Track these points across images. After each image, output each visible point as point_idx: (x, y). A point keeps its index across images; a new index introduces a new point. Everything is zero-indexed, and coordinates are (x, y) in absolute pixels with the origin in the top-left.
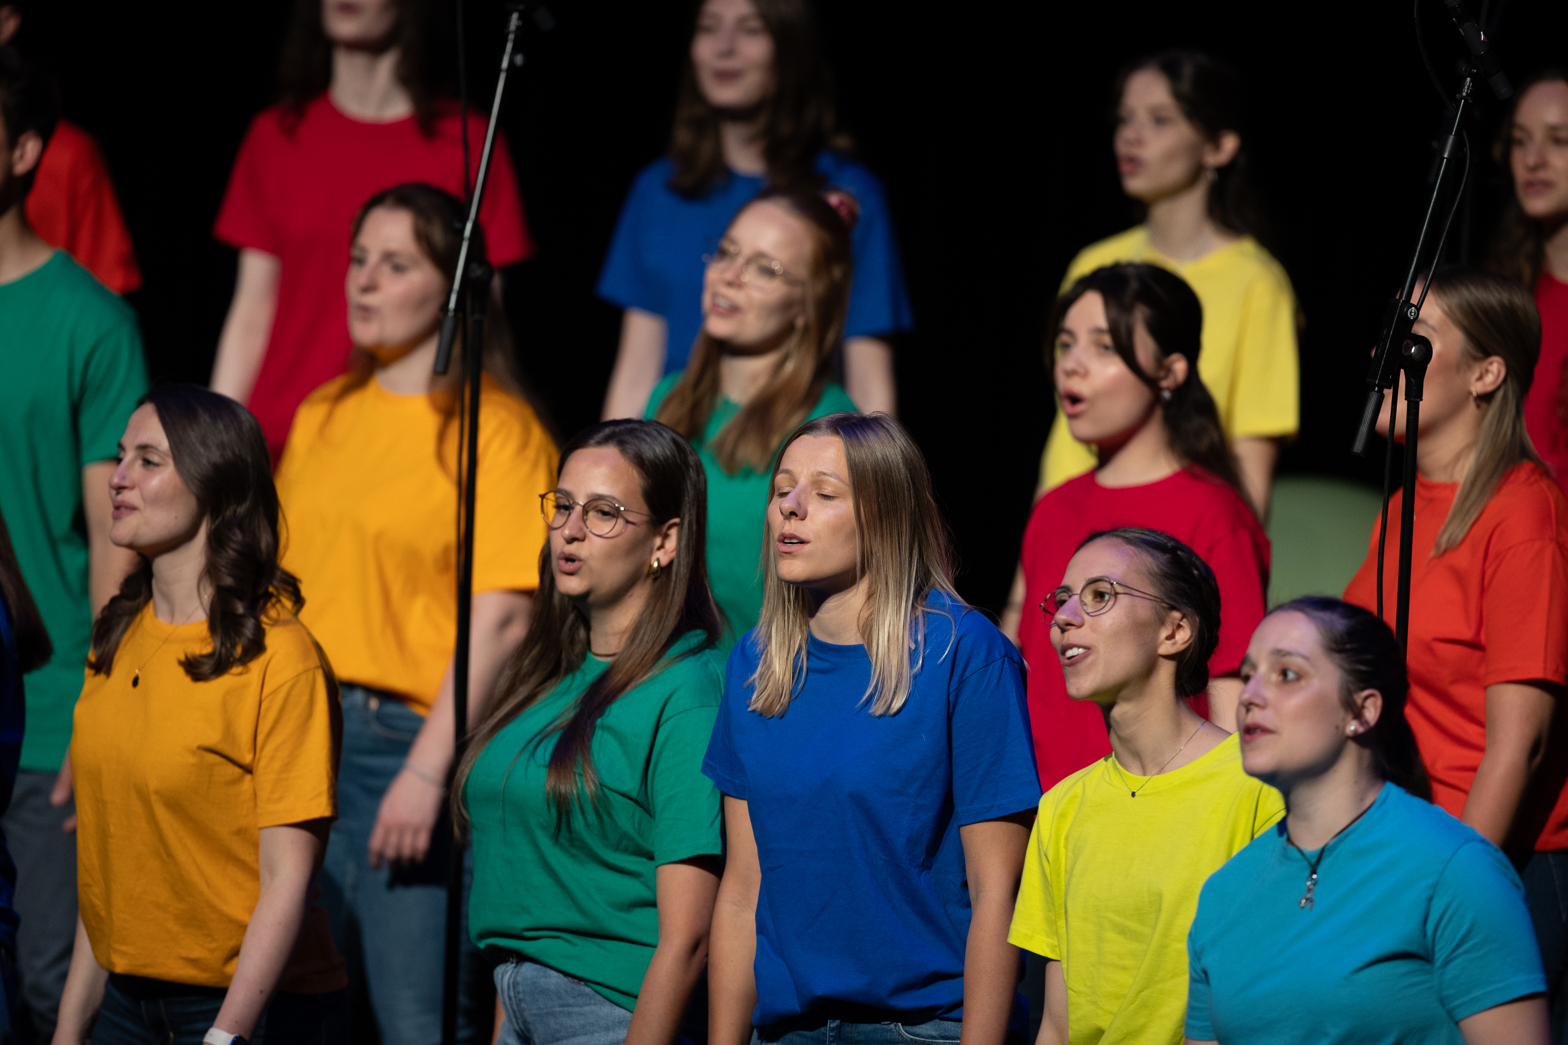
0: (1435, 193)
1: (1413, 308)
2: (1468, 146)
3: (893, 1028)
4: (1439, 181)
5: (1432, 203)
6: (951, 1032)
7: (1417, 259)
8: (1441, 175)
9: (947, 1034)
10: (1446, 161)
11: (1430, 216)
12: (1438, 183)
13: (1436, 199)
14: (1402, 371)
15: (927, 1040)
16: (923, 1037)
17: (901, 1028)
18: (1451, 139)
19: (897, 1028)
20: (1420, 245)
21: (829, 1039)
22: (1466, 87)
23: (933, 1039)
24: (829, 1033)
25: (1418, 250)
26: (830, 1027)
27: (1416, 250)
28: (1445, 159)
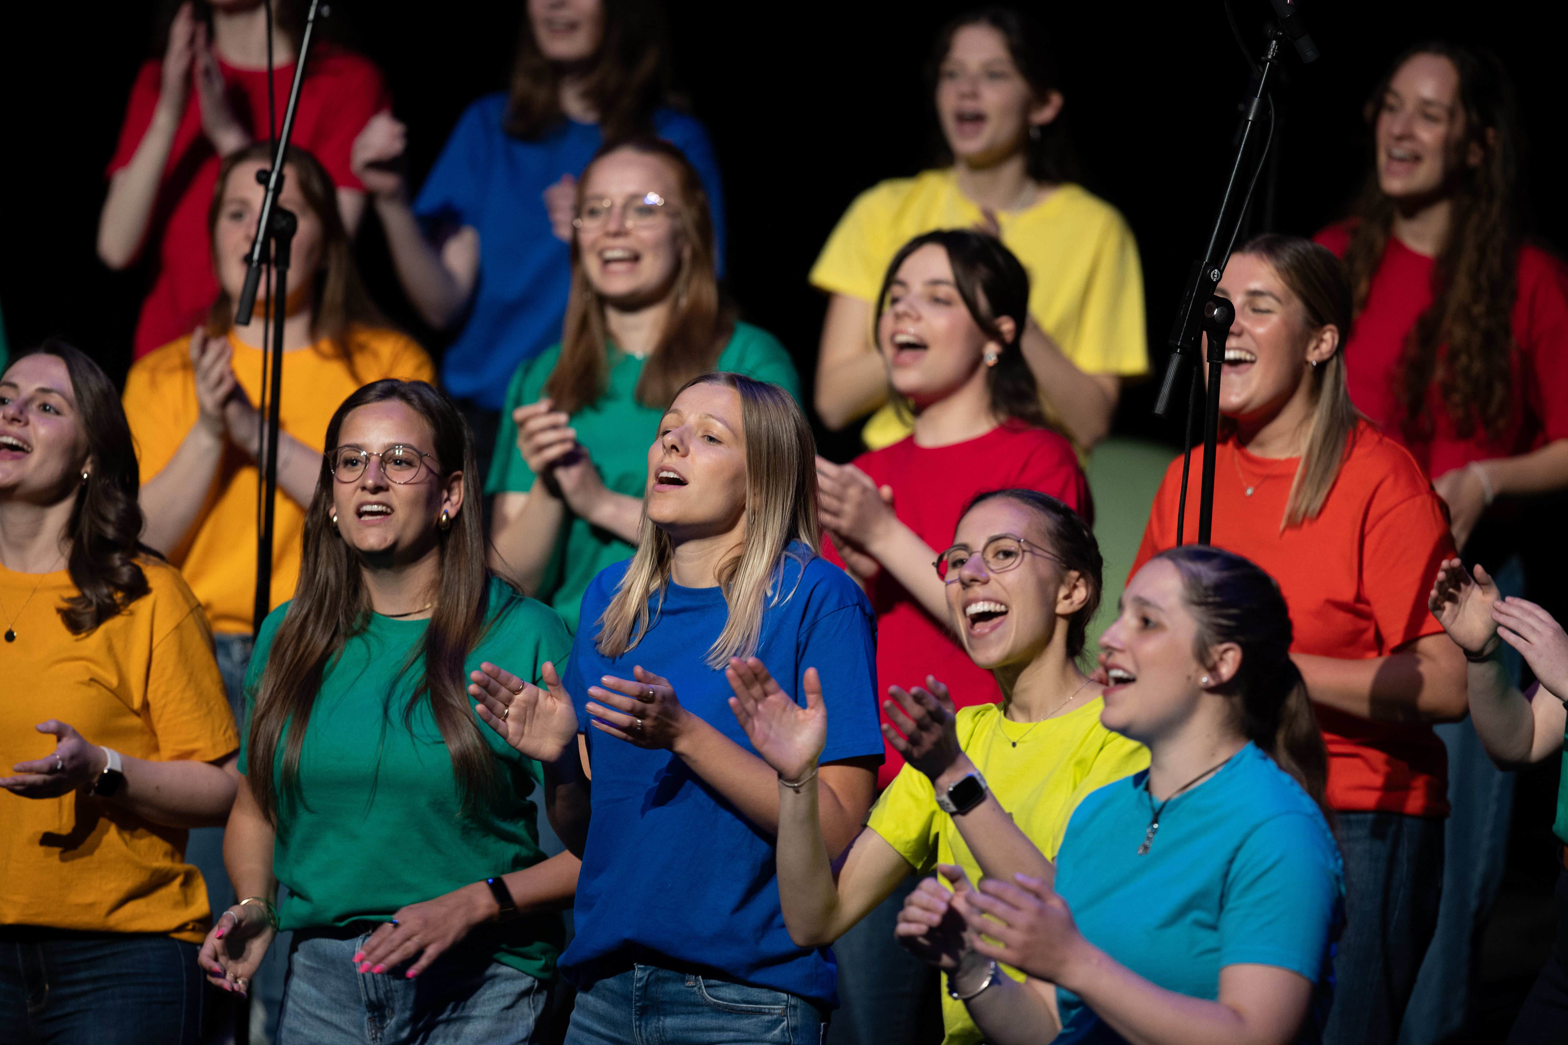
0: (1240, 155)
1: (1216, 270)
2: (1273, 109)
3: (697, 991)
4: (1243, 143)
5: (1236, 165)
6: (754, 997)
7: (1221, 221)
8: (1245, 137)
9: (750, 999)
10: (1251, 124)
11: (1234, 179)
12: (1243, 145)
13: (1240, 162)
14: (1205, 333)
15: (730, 1004)
16: (726, 1001)
17: (705, 991)
18: (1256, 102)
19: (701, 992)
20: (1223, 208)
21: (635, 998)
22: (1272, 50)
23: (736, 1003)
24: (635, 993)
25: (1221, 212)
26: (636, 987)
27: (1220, 212)
28: (1250, 122)
